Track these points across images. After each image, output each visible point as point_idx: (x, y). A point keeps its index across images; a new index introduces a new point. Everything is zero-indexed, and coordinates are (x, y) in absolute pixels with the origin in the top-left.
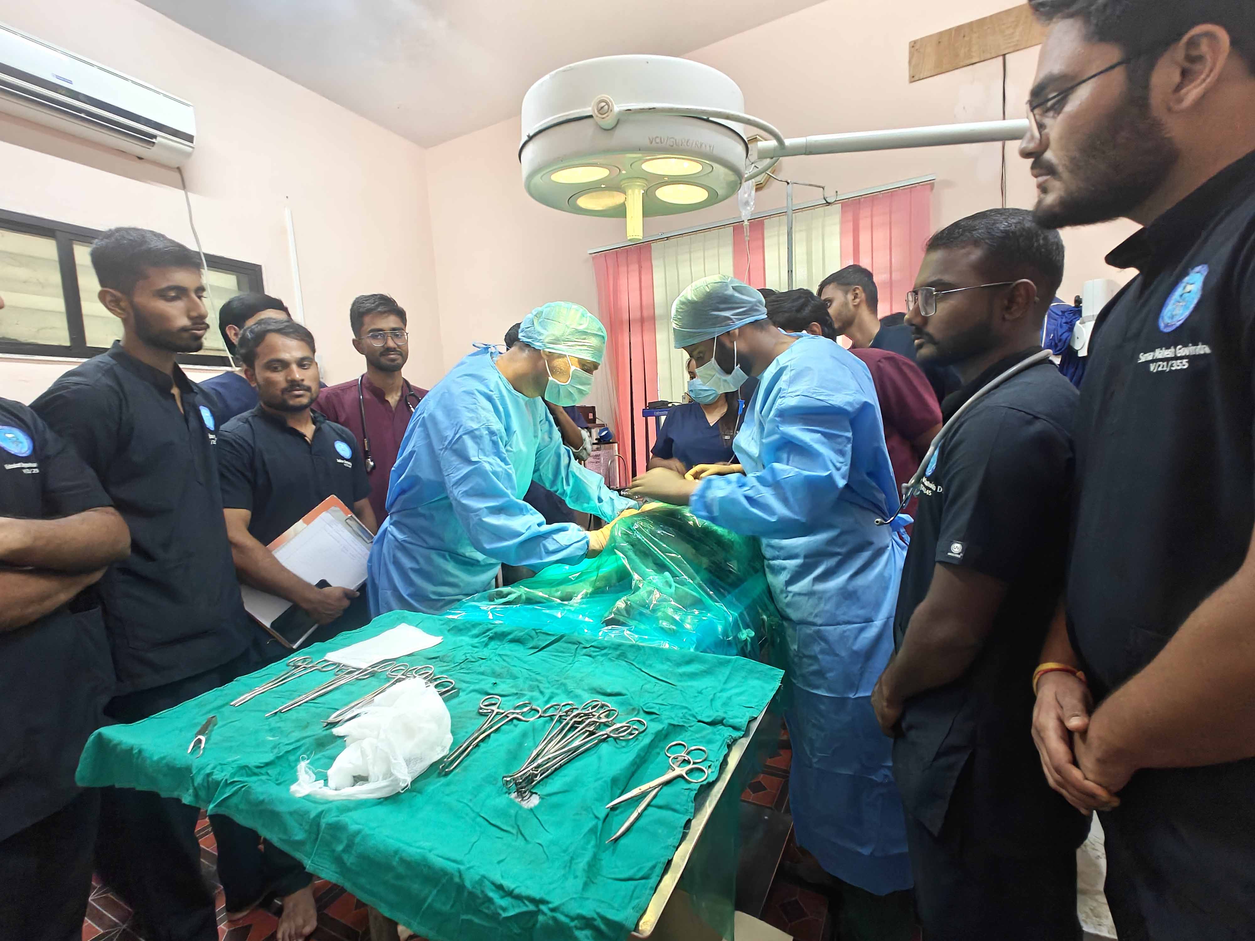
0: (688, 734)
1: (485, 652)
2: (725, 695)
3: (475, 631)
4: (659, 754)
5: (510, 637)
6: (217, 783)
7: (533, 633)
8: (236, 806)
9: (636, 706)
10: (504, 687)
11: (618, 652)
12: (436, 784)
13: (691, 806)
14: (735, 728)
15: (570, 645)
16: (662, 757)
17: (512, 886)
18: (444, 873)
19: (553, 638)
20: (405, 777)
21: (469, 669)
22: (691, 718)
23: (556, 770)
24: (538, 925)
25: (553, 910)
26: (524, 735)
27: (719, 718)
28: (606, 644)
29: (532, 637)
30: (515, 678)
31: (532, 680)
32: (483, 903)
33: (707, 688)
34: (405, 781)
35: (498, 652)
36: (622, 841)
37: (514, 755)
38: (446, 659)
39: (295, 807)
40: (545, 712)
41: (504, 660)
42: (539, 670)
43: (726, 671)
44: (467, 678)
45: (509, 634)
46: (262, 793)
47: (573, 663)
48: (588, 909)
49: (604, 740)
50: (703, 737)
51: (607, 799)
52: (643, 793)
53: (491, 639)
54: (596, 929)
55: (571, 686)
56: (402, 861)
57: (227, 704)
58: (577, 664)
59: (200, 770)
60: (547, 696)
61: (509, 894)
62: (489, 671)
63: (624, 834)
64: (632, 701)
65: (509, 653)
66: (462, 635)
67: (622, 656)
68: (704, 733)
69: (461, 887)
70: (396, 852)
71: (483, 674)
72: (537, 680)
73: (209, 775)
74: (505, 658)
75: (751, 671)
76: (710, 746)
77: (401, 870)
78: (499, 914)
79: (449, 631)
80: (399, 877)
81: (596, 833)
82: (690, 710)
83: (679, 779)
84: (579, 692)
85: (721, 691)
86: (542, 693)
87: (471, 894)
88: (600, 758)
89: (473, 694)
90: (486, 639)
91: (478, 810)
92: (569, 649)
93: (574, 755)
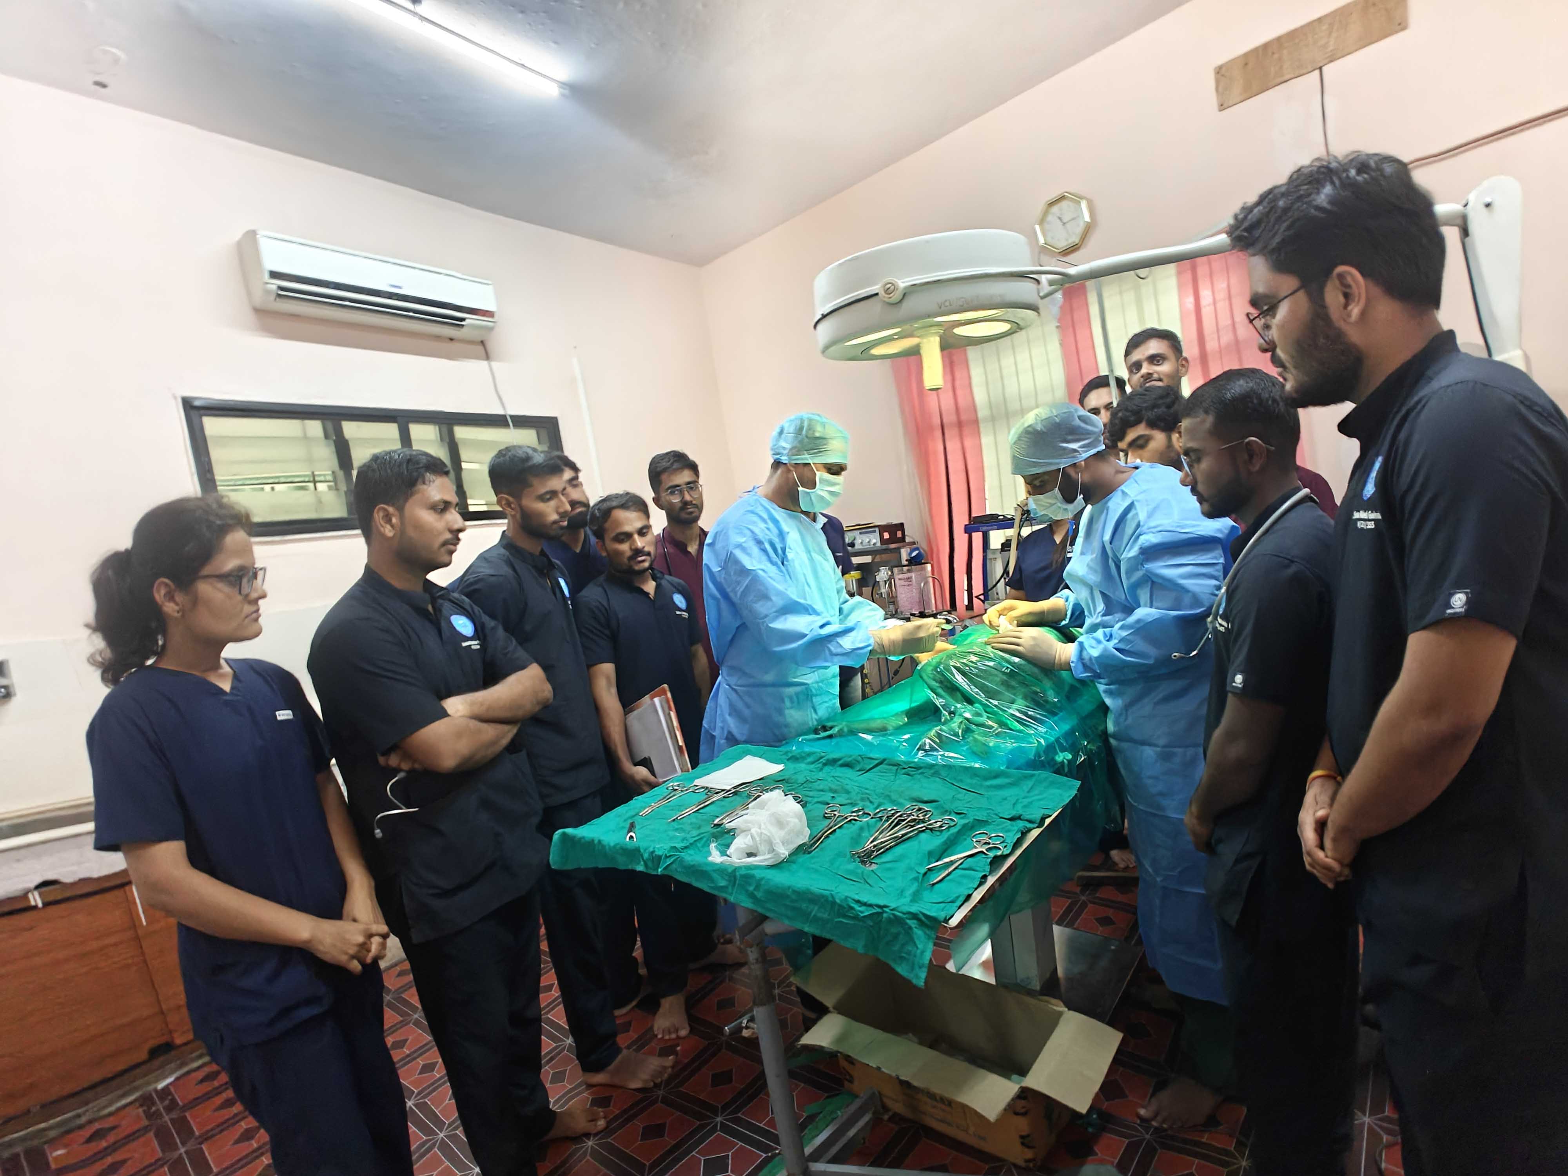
0: (990, 827)
1: (821, 775)
2: (1026, 801)
3: (810, 759)
4: (965, 839)
5: (840, 762)
6: (660, 857)
7: (860, 758)
8: (676, 870)
9: (948, 809)
10: (841, 799)
11: (932, 771)
12: (802, 858)
13: (988, 868)
14: (1030, 822)
15: (891, 767)
16: (969, 840)
17: (865, 900)
18: (823, 896)
19: (877, 762)
20: (784, 852)
21: (811, 788)
22: (994, 816)
23: (887, 849)
24: (884, 919)
25: (892, 910)
26: (861, 829)
27: (1017, 815)
28: (922, 765)
29: (858, 762)
30: (848, 792)
31: (862, 794)
32: (848, 910)
33: (1011, 796)
34: (783, 854)
35: (832, 774)
36: (937, 886)
37: (856, 839)
38: (790, 781)
39: (716, 867)
40: (875, 814)
41: (838, 781)
42: (868, 787)
43: (1030, 783)
44: (811, 794)
45: (840, 759)
46: (692, 861)
47: (895, 780)
48: (914, 909)
49: (923, 831)
50: (1003, 828)
51: (925, 865)
52: (951, 861)
53: (825, 764)
54: (919, 920)
55: (894, 796)
56: (795, 892)
57: (637, 814)
58: (898, 782)
59: (645, 850)
60: (876, 805)
61: (865, 904)
62: (826, 788)
63: (937, 882)
64: (945, 806)
65: (841, 775)
66: (799, 763)
67: (936, 774)
68: (1004, 825)
69: (834, 903)
70: (789, 887)
71: (822, 791)
72: (866, 794)
73: (653, 852)
74: (838, 779)
75: (1052, 783)
76: (1008, 834)
77: (794, 897)
78: (858, 915)
79: (788, 760)
80: (793, 901)
81: (918, 881)
82: (993, 810)
83: (981, 854)
84: (901, 801)
85: (1024, 798)
86: (871, 802)
87: (840, 906)
88: (920, 842)
89: (816, 805)
90: (820, 765)
91: (835, 871)
92: (891, 770)
93: (901, 840)
